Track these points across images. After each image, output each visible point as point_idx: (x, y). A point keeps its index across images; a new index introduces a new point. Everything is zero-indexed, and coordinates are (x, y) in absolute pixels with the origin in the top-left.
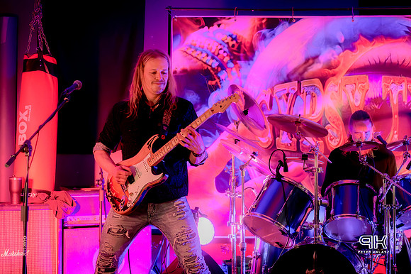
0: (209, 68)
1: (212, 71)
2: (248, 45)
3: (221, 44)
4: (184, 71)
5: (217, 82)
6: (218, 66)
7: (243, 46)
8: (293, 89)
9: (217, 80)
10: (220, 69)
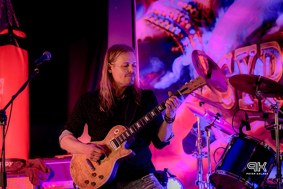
0: (172, 35)
1: (175, 38)
2: (208, 12)
3: (182, 12)
4: (148, 39)
5: (180, 49)
6: (180, 33)
7: (203, 13)
8: (253, 52)
9: (180, 47)
10: (182, 36)
